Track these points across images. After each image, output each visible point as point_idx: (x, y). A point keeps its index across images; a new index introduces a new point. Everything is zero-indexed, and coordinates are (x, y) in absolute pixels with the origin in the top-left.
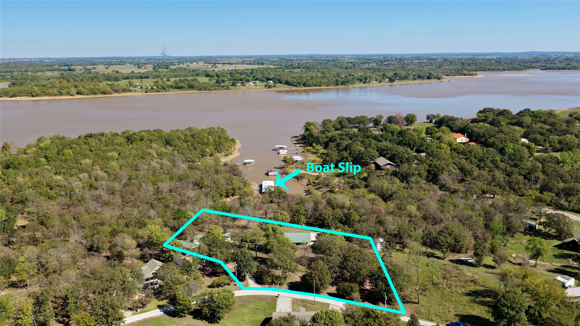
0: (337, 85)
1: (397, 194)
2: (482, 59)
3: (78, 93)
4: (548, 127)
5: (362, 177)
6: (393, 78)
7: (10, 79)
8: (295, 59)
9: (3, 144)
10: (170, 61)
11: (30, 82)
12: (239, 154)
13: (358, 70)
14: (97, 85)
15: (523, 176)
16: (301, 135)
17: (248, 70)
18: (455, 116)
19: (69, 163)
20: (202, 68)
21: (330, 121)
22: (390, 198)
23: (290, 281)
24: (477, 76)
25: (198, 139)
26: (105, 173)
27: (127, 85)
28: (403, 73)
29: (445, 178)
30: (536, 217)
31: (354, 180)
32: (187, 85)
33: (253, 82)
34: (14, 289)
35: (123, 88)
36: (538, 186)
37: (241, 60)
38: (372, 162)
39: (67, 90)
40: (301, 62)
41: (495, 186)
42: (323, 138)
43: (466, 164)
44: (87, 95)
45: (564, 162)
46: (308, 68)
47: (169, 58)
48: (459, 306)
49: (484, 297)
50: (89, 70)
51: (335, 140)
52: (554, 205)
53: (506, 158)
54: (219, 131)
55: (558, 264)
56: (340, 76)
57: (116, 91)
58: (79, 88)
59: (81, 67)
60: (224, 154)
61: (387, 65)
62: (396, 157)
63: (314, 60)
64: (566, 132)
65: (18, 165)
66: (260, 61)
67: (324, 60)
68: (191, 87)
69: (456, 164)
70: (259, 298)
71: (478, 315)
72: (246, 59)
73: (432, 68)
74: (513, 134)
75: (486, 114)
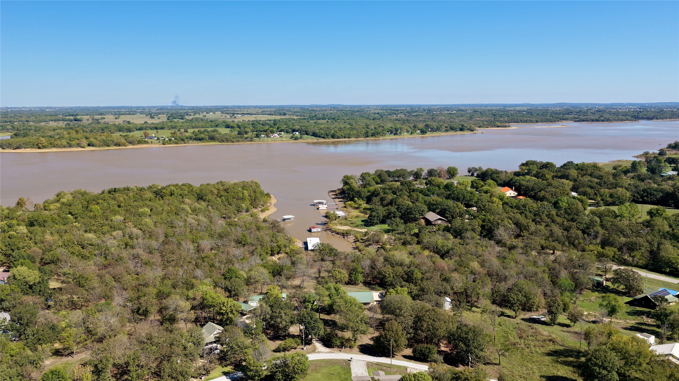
0: (367, 136)
1: (454, 250)
2: (513, 110)
3: (89, 145)
4: (596, 180)
5: (412, 233)
6: (424, 129)
7: (11, 129)
8: (318, 109)
9: (18, 199)
10: (184, 111)
11: (35, 133)
12: (276, 209)
13: (387, 121)
14: (110, 137)
15: (581, 230)
16: (339, 190)
17: (270, 121)
18: (499, 169)
19: (99, 219)
20: (220, 119)
21: (369, 175)
22: (447, 255)
23: (360, 344)
24: (510, 128)
25: (233, 194)
26: (140, 231)
27: (142, 136)
28: (435, 125)
29: (501, 233)
30: (601, 273)
31: (405, 235)
32: (207, 137)
33: (278, 133)
34: (59, 357)
35: (138, 140)
36: (598, 241)
37: (261, 110)
38: (421, 217)
39: (77, 141)
40: (325, 113)
41: (553, 241)
42: (365, 192)
43: (521, 219)
44: (99, 147)
45: (622, 216)
46: (333, 119)
47: (182, 108)
48: (543, 367)
49: (566, 357)
50: (98, 120)
51: (378, 194)
52: (616, 261)
53: (562, 212)
54: (254, 185)
55: (632, 321)
56: (369, 127)
57: (131, 143)
58: (90, 140)
59: (88, 117)
60: (260, 209)
61: (416, 116)
62: (447, 212)
63: (338, 111)
64: (616, 186)
65: (43, 222)
66: (281, 112)
67: (349, 110)
68: (212, 139)
69: (511, 219)
70: (331, 362)
71: (564, 376)
72: (266, 110)
73: (463, 120)
74: (562, 187)
75: (530, 167)
